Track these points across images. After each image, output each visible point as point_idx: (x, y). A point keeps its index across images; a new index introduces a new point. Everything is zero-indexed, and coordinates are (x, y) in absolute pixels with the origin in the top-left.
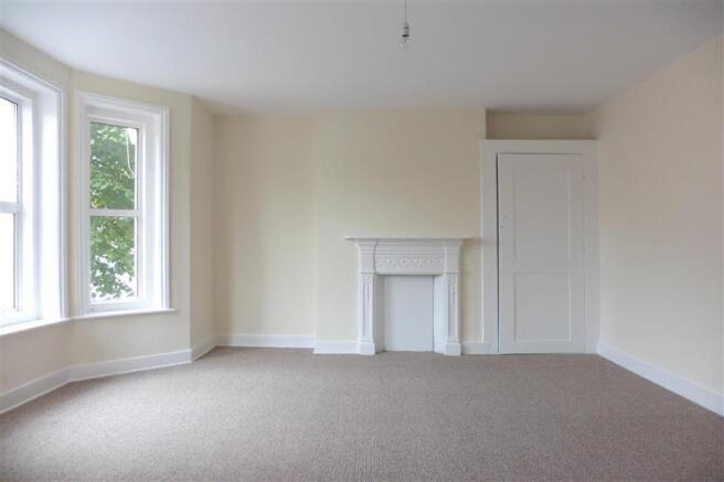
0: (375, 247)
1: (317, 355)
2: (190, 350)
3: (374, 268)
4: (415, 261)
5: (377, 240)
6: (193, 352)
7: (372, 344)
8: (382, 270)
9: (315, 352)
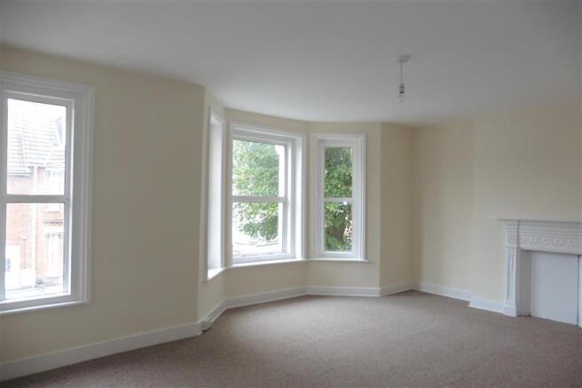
0: (519, 225)
1: (472, 308)
2: (379, 288)
3: (518, 243)
4: (555, 240)
5: (519, 221)
6: (381, 290)
7: (514, 307)
8: (525, 246)
9: (471, 305)
